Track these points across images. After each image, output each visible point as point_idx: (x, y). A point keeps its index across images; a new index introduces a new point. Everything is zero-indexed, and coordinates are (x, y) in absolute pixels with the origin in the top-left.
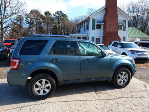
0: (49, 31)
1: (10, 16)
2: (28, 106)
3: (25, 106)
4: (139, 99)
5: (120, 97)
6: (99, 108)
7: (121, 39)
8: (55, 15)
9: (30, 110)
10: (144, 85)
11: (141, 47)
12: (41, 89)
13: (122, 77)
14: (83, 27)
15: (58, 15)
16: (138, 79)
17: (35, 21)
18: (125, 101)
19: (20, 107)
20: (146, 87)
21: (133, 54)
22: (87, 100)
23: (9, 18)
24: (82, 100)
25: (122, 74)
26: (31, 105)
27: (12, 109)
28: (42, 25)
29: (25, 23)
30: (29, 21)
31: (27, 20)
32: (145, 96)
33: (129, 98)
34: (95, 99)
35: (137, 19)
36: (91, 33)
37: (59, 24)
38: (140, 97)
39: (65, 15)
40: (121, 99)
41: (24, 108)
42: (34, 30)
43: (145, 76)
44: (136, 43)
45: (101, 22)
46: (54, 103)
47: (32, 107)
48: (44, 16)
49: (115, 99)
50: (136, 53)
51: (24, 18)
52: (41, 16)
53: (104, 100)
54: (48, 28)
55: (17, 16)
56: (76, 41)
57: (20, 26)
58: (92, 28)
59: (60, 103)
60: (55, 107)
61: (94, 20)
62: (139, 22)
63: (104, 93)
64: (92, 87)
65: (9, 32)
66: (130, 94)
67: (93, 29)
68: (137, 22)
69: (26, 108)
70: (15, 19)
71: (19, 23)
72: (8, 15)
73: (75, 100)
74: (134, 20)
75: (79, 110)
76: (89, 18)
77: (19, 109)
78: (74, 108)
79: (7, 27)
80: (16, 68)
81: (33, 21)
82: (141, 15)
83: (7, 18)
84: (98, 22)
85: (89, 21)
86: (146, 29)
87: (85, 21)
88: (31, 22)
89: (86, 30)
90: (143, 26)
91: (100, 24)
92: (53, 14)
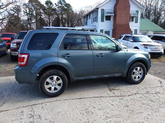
0: (51, 24)
1: (6, 7)
2: (40, 104)
3: (36, 104)
4: (155, 95)
5: (136, 94)
6: (115, 105)
7: (132, 32)
8: (57, 5)
9: (42, 108)
10: (159, 81)
11: (154, 41)
12: (51, 86)
13: (136, 72)
14: (90, 19)
15: (60, 5)
16: (152, 75)
17: (34, 11)
18: (141, 97)
19: (31, 105)
20: (161, 82)
21: (146, 48)
22: (101, 97)
23: (5, 9)
24: (96, 97)
25: (136, 69)
26: (43, 103)
27: (23, 107)
28: (43, 16)
30: (28, 12)
32: (161, 92)
33: (145, 94)
34: (109, 96)
35: (150, 9)
36: (99, 25)
37: (62, 15)
38: (156, 93)
39: (69, 5)
40: (136, 95)
41: (35, 106)
42: (33, 23)
43: (160, 72)
44: (149, 36)
45: (112, 13)
46: (66, 100)
47: (43, 105)
48: (45, 5)
49: (130, 95)
50: (149, 48)
51: (22, 9)
52: (42, 6)
53: (119, 96)
54: (49, 20)
55: (14, 6)
56: (88, 33)
58: (100, 19)
59: (73, 100)
60: (68, 104)
61: (103, 10)
62: (151, 13)
63: (118, 90)
64: (105, 84)
65: (5, 24)
66: (145, 90)
67: (102, 21)
68: (149, 12)
69: (37, 106)
70: (11, 10)
71: (16, 14)
72: (4, 5)
73: (88, 97)
74: (146, 10)
75: (94, 107)
76: (98, 9)
77: (30, 107)
78: (89, 105)
79: (4, 19)
80: (25, 64)
81: (32, 12)
82: (154, 5)
84: (107, 13)
85: (97, 11)
86: (159, 21)
87: (92, 12)
88: (30, 13)
89: (94, 22)
90: (156, 17)
91: (110, 15)
92: (55, 4)
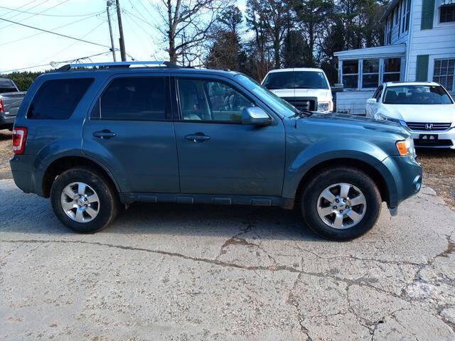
29: (247, 28)
31: (250, 19)
57: (233, 38)
83: (183, 20)
